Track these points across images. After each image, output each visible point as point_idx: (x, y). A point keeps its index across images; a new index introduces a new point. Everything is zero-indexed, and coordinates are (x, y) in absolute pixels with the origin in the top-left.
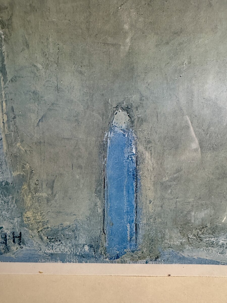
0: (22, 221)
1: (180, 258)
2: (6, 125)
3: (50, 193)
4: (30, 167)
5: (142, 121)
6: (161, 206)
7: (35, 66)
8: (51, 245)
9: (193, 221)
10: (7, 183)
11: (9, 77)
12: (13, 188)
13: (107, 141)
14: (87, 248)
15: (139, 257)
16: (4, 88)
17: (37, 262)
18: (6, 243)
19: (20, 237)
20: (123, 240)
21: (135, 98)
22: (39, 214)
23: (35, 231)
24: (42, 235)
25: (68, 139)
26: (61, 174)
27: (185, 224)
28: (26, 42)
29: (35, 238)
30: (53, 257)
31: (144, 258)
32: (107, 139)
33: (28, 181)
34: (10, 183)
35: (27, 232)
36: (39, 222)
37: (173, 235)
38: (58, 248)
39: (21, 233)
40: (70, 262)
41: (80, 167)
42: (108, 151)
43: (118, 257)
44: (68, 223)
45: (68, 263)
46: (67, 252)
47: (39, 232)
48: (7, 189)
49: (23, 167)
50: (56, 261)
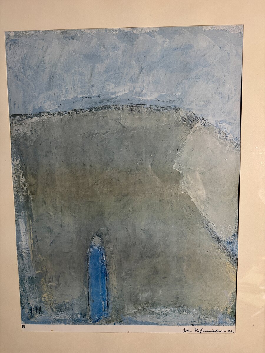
0: (41, 299)
1: (134, 322)
2: (33, 245)
3: (57, 283)
4: (46, 268)
5: (108, 242)
6: (122, 291)
7: (49, 213)
8: (58, 314)
9: (140, 299)
10: (33, 278)
11: (35, 219)
12: (36, 280)
13: (89, 254)
14: (79, 316)
15: (110, 321)
16: (32, 225)
17: (50, 324)
18: (32, 313)
19: (40, 309)
20: (100, 310)
21: (104, 229)
22: (51, 295)
23: (49, 306)
24: (53, 308)
25: (67, 253)
26: (63, 272)
27: (136, 301)
28: (44, 201)
29: (48, 310)
30: (59, 321)
31: (113, 321)
32: (89, 252)
33: (44, 276)
34: (35, 277)
35: (44, 306)
36: (51, 300)
37: (130, 308)
38: (62, 316)
39: (40, 307)
40: (69, 324)
41: (74, 268)
42: (90, 259)
43: (97, 321)
44: (67, 301)
45: (68, 325)
46: (67, 318)
47: (51, 306)
48: (33, 281)
49: (42, 268)
50: (61, 323)
